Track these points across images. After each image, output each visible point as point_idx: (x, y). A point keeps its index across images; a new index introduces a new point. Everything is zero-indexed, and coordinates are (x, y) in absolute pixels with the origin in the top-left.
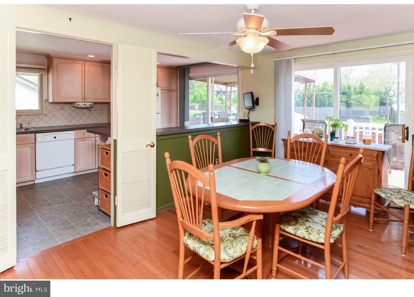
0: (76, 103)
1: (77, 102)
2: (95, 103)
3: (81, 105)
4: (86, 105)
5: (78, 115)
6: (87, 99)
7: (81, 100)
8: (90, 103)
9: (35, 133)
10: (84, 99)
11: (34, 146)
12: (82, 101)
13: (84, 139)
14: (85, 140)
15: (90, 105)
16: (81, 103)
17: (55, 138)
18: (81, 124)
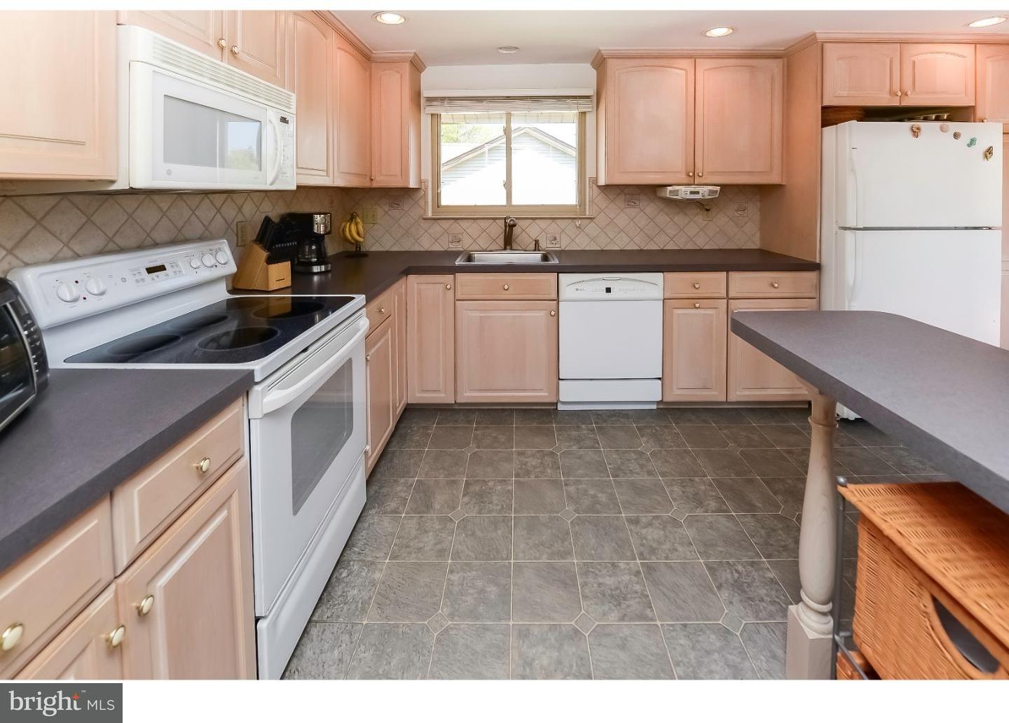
0: (669, 188)
1: (670, 186)
2: (724, 187)
3: (684, 192)
4: (698, 193)
5: (672, 223)
6: (700, 174)
7: (682, 178)
8: (711, 188)
9: (558, 273)
10: (692, 177)
11: (554, 309)
12: (685, 182)
13: (694, 301)
14: (697, 305)
15: (711, 192)
16: (683, 188)
17: (608, 290)
18: (682, 247)
